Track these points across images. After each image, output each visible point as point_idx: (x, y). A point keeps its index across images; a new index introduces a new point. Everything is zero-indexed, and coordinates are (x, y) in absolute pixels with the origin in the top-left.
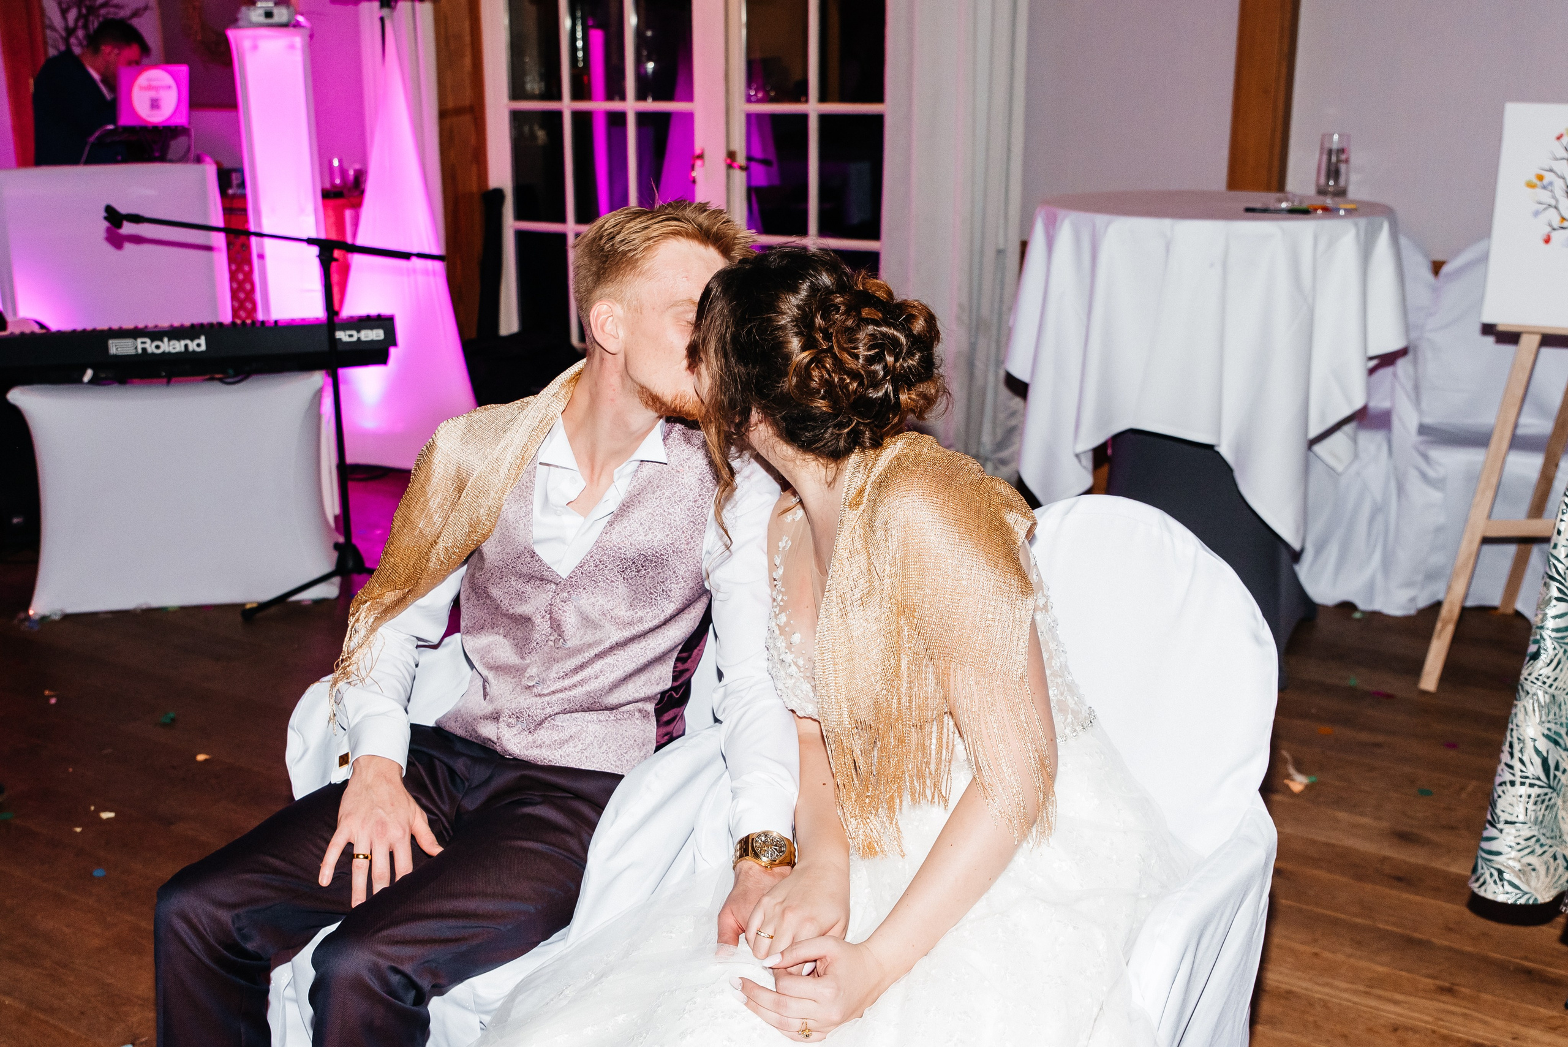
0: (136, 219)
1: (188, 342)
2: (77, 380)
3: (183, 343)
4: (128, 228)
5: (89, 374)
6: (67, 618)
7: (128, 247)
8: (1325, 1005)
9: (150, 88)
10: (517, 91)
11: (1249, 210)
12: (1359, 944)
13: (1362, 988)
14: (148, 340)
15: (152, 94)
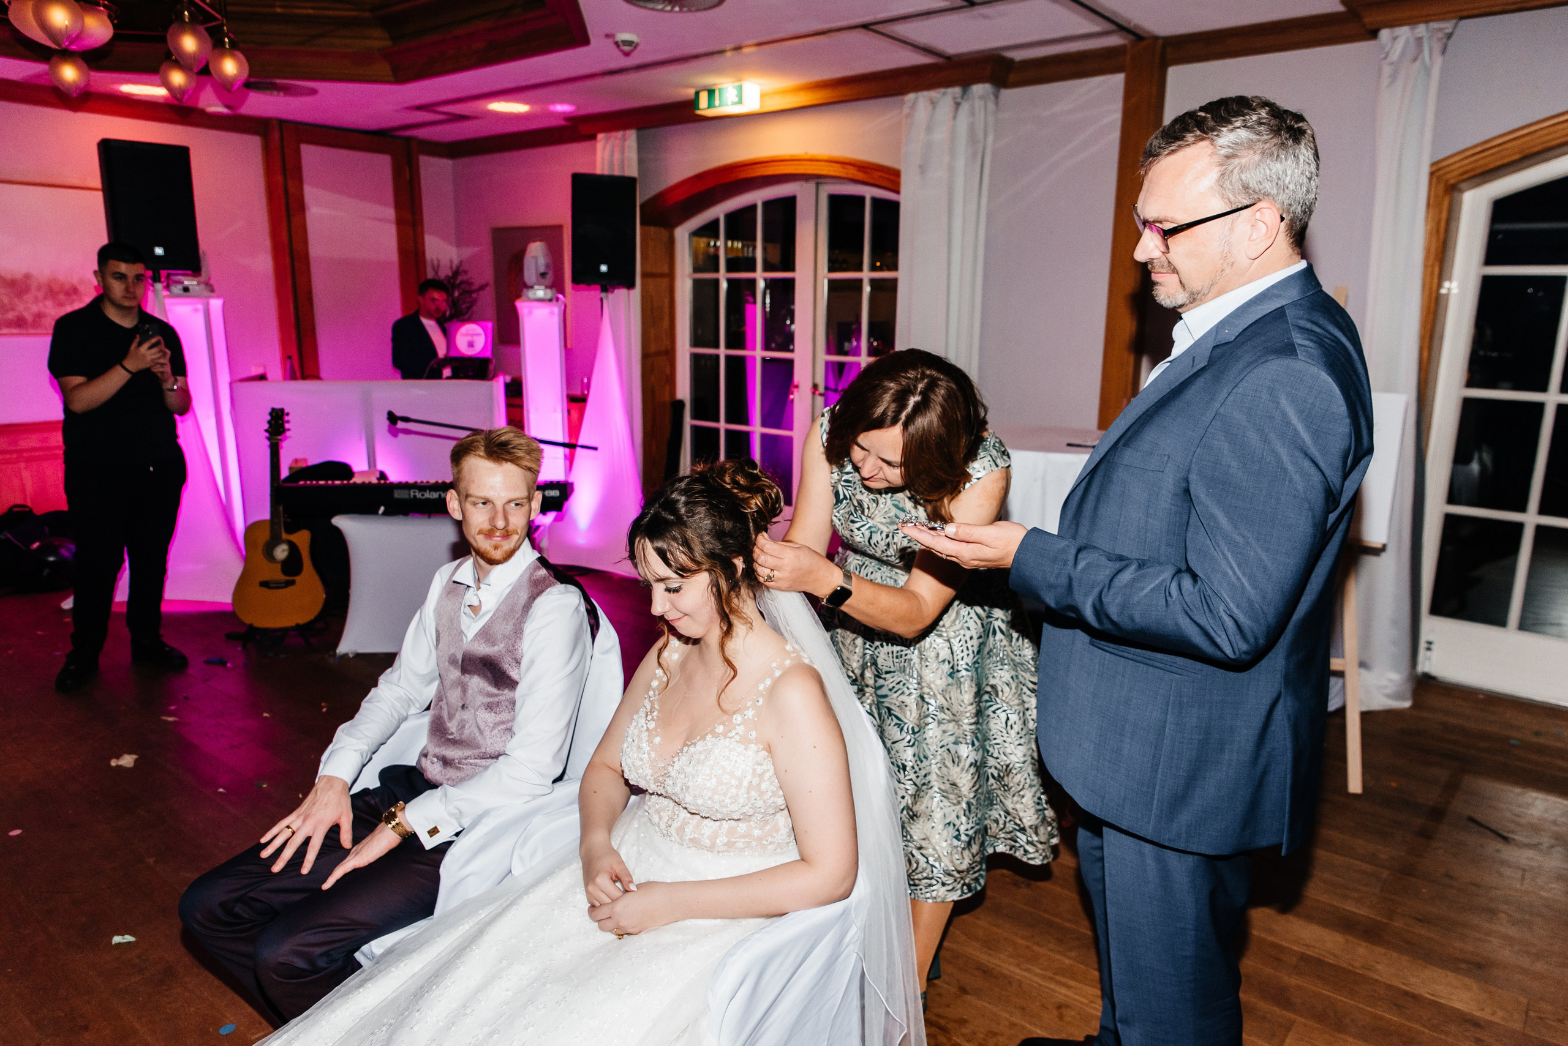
0: (406, 420)
1: (441, 493)
2: (375, 512)
3: (438, 493)
4: (401, 425)
5: (382, 509)
6: (358, 656)
7: (401, 436)
8: (1020, 984)
9: (467, 335)
10: (696, 341)
11: (1069, 445)
12: (1060, 941)
13: (1050, 974)
14: (417, 491)
15: (469, 338)
